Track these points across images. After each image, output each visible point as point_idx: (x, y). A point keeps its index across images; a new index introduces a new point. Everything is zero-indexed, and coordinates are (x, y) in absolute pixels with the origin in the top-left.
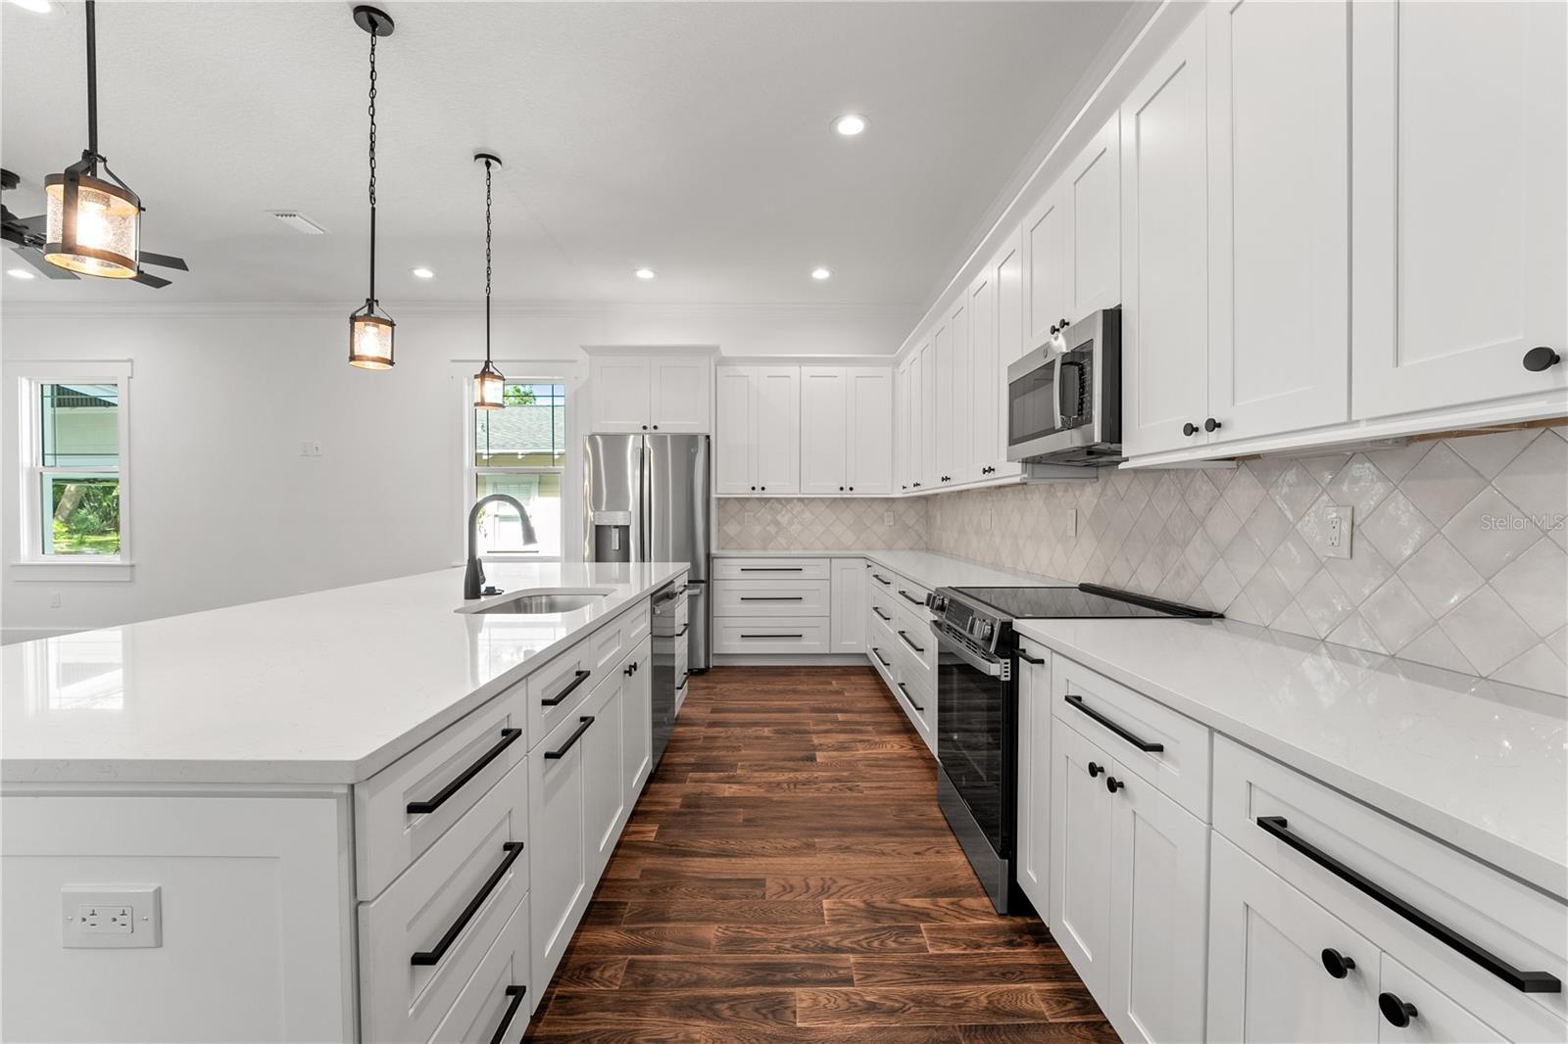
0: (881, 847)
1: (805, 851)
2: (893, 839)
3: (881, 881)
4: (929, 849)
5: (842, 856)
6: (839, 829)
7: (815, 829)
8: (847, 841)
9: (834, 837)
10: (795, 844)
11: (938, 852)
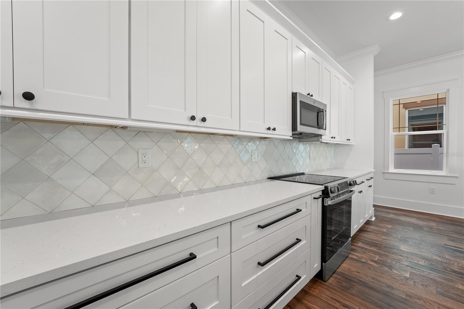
0: (372, 281)
1: (412, 295)
2: (363, 280)
3: (381, 272)
4: (352, 272)
5: (393, 285)
6: (388, 296)
7: (403, 302)
8: (387, 289)
9: (394, 294)
10: (418, 301)
11: (349, 270)
